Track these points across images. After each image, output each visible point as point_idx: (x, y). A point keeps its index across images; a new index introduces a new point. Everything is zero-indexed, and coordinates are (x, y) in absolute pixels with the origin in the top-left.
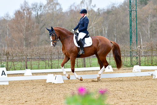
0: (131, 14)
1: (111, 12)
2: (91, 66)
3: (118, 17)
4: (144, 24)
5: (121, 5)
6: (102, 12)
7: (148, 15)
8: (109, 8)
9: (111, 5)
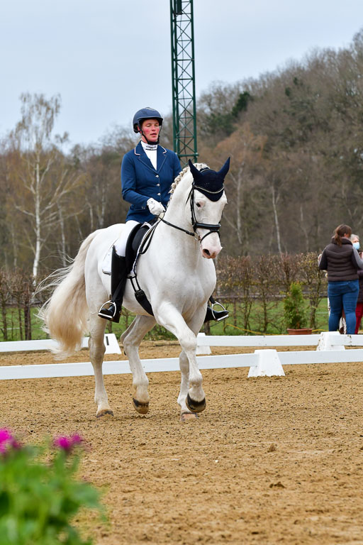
1: (115, 156)
6: (88, 156)
7: (237, 167)
8: (110, 145)
9: (117, 135)
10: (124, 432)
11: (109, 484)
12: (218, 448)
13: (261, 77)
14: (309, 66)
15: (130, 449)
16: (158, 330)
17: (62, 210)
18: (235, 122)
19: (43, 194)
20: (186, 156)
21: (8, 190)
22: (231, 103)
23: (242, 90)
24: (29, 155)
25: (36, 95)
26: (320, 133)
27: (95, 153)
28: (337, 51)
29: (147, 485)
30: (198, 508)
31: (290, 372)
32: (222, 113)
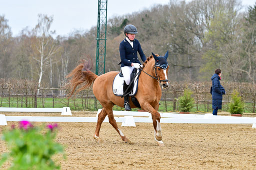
0: (98, 44)
1: (74, 41)
2: (43, 107)
3: (83, 48)
5: (87, 34)
6: (63, 40)
8: (72, 36)
9: (75, 33)
13: (133, 13)
14: (152, 10)
17: (51, 60)
18: (121, 30)
19: (44, 54)
20: (102, 40)
21: (31, 51)
22: (120, 23)
23: (125, 18)
24: (40, 38)
25: (44, 15)
26: (154, 37)
27: (66, 39)
28: (163, 5)
31: (138, 126)
32: (117, 26)
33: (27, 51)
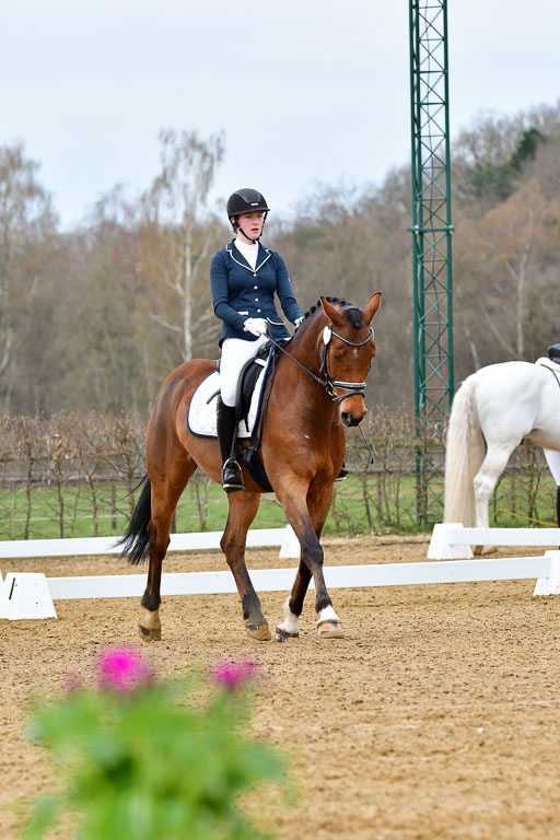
0: (419, 249)
1: (318, 234)
2: (204, 529)
3: (357, 262)
4: (492, 301)
5: (372, 201)
6: (271, 233)
7: (517, 252)
8: (308, 215)
9: (319, 199)
10: (328, 682)
11: (303, 765)
12: (483, 709)
15: (337, 710)
16: (385, 518)
18: (516, 178)
19: (196, 296)
20: (433, 231)
21: (140, 290)
22: (510, 146)
23: (527, 124)
24: (174, 231)
25: (184, 133)
27: (284, 228)
29: (365, 768)
30: (450, 806)
32: (494, 162)
33: (124, 286)
